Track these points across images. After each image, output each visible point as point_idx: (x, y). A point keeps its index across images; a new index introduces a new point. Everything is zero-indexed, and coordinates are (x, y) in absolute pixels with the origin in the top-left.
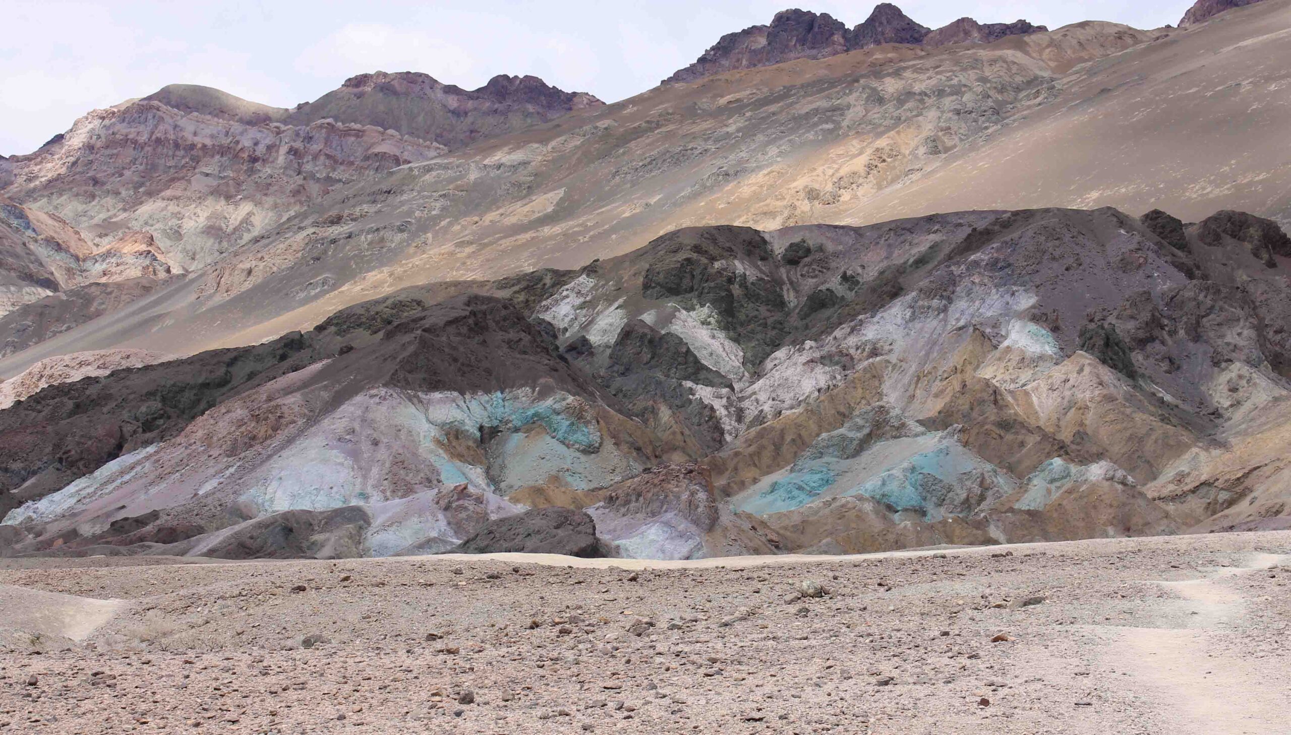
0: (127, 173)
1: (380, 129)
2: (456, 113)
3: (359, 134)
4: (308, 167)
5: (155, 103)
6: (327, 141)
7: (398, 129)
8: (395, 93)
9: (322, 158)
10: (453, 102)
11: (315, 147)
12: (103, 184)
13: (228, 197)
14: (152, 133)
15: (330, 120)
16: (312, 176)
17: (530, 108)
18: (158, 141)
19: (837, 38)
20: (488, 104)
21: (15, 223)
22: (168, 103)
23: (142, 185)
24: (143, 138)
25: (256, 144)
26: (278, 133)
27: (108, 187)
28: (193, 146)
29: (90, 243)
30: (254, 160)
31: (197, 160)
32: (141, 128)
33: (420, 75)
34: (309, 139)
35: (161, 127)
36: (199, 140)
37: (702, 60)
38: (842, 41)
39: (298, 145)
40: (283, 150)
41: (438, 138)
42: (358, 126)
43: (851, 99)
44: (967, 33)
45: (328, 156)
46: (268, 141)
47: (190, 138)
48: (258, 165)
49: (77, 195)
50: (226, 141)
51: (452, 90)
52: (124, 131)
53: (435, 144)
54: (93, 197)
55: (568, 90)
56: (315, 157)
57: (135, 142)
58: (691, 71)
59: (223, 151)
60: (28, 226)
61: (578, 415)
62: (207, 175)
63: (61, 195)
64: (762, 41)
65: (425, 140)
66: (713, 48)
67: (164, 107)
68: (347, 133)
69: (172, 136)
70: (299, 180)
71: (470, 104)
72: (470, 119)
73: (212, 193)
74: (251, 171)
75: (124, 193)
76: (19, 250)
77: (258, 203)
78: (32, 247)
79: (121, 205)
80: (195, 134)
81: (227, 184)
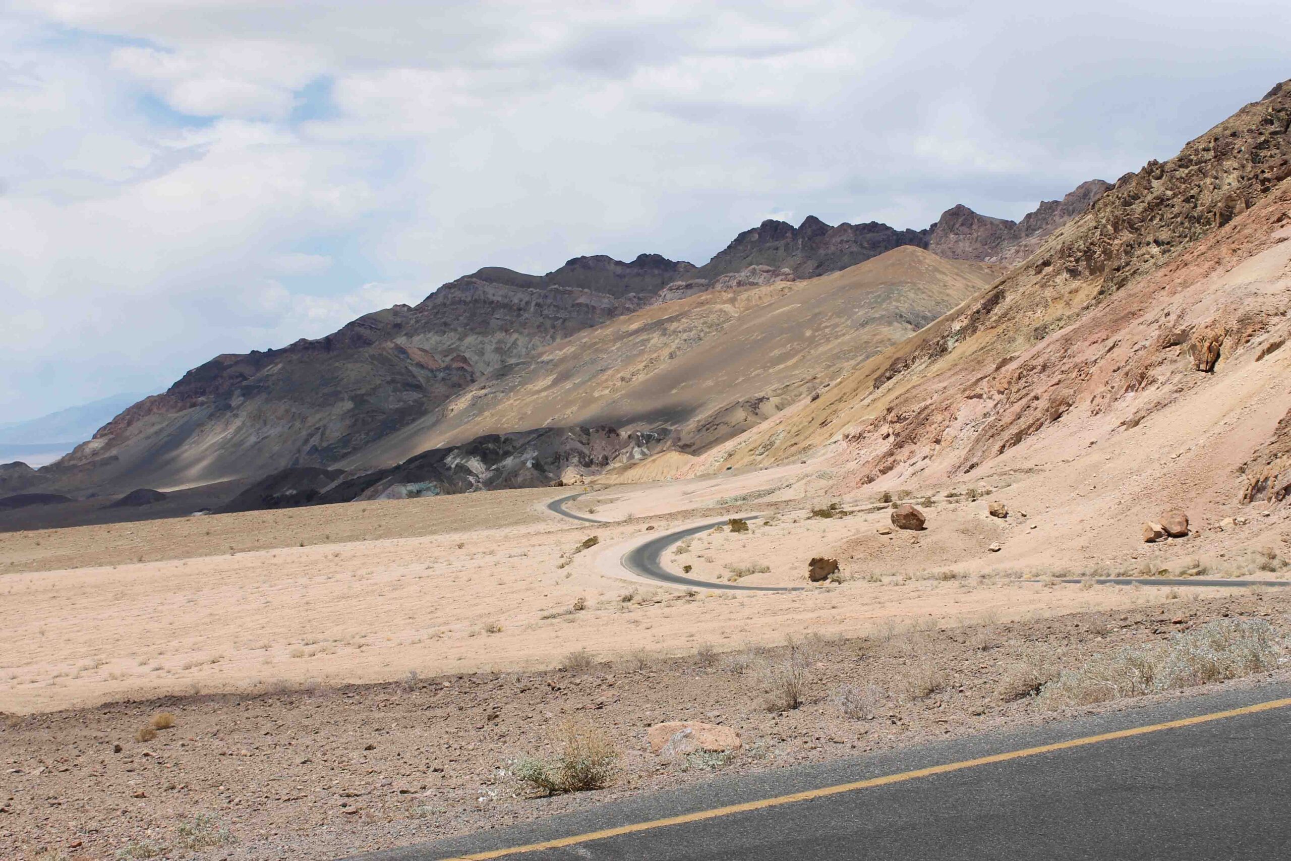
0: (461, 318)
1: (580, 289)
2: (621, 277)
3: (570, 293)
4: (546, 312)
5: (474, 280)
6: (555, 298)
7: (589, 288)
8: (589, 268)
9: (552, 307)
10: (619, 270)
11: (549, 301)
12: (450, 325)
13: (506, 331)
14: (473, 296)
15: (556, 286)
16: (547, 317)
17: (656, 272)
18: (476, 301)
19: (789, 234)
20: (636, 271)
21: (402, 356)
22: (481, 279)
23: (467, 325)
24: (469, 299)
25: (521, 301)
26: (532, 295)
27: (452, 327)
28: (492, 302)
29: (440, 361)
30: (520, 309)
31: (493, 310)
32: (468, 293)
33: (602, 256)
34: (546, 297)
35: (477, 293)
36: (495, 299)
37: (729, 247)
38: (791, 236)
39: (540, 301)
40: (533, 303)
41: (610, 292)
42: (569, 289)
43: (654, 335)
44: (845, 230)
45: (555, 306)
46: (527, 299)
47: (491, 297)
48: (522, 312)
49: (437, 332)
50: (506, 301)
51: (619, 263)
52: (460, 296)
53: (608, 295)
54: (445, 332)
55: (674, 260)
56: (549, 306)
57: (465, 302)
58: (724, 253)
59: (505, 306)
60: (408, 357)
61: (435, 487)
62: (498, 319)
63: (429, 332)
64: (757, 236)
65: (603, 293)
66: (735, 240)
67: (479, 281)
68: (564, 292)
69: (482, 297)
70: (541, 319)
71: (628, 271)
72: (626, 279)
73: (499, 329)
74: (519, 316)
75: (459, 329)
76: (403, 370)
77: (521, 333)
78: (410, 368)
79: (458, 336)
80: (494, 295)
81: (506, 324)
